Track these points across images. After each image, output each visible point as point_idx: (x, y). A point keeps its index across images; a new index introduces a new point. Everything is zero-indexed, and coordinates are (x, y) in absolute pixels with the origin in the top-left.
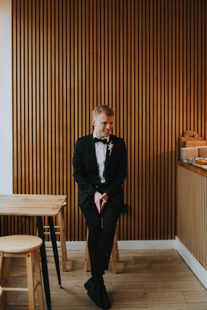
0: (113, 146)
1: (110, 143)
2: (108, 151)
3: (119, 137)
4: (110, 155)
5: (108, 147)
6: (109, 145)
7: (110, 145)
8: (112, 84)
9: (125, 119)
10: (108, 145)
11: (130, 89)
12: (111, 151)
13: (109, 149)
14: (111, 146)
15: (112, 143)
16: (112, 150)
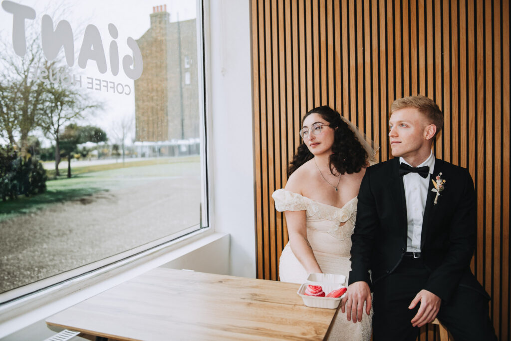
0: (444, 185)
1: (437, 178)
2: (431, 195)
3: (457, 165)
4: (435, 202)
5: (431, 186)
6: (435, 180)
7: (437, 181)
8: (442, 52)
9: (472, 122)
10: (433, 181)
11: (482, 59)
12: (438, 194)
13: (433, 190)
14: (439, 184)
15: (442, 178)
16: (440, 192)
